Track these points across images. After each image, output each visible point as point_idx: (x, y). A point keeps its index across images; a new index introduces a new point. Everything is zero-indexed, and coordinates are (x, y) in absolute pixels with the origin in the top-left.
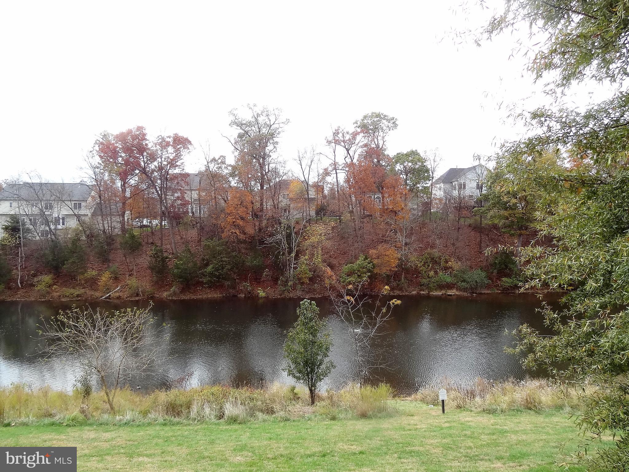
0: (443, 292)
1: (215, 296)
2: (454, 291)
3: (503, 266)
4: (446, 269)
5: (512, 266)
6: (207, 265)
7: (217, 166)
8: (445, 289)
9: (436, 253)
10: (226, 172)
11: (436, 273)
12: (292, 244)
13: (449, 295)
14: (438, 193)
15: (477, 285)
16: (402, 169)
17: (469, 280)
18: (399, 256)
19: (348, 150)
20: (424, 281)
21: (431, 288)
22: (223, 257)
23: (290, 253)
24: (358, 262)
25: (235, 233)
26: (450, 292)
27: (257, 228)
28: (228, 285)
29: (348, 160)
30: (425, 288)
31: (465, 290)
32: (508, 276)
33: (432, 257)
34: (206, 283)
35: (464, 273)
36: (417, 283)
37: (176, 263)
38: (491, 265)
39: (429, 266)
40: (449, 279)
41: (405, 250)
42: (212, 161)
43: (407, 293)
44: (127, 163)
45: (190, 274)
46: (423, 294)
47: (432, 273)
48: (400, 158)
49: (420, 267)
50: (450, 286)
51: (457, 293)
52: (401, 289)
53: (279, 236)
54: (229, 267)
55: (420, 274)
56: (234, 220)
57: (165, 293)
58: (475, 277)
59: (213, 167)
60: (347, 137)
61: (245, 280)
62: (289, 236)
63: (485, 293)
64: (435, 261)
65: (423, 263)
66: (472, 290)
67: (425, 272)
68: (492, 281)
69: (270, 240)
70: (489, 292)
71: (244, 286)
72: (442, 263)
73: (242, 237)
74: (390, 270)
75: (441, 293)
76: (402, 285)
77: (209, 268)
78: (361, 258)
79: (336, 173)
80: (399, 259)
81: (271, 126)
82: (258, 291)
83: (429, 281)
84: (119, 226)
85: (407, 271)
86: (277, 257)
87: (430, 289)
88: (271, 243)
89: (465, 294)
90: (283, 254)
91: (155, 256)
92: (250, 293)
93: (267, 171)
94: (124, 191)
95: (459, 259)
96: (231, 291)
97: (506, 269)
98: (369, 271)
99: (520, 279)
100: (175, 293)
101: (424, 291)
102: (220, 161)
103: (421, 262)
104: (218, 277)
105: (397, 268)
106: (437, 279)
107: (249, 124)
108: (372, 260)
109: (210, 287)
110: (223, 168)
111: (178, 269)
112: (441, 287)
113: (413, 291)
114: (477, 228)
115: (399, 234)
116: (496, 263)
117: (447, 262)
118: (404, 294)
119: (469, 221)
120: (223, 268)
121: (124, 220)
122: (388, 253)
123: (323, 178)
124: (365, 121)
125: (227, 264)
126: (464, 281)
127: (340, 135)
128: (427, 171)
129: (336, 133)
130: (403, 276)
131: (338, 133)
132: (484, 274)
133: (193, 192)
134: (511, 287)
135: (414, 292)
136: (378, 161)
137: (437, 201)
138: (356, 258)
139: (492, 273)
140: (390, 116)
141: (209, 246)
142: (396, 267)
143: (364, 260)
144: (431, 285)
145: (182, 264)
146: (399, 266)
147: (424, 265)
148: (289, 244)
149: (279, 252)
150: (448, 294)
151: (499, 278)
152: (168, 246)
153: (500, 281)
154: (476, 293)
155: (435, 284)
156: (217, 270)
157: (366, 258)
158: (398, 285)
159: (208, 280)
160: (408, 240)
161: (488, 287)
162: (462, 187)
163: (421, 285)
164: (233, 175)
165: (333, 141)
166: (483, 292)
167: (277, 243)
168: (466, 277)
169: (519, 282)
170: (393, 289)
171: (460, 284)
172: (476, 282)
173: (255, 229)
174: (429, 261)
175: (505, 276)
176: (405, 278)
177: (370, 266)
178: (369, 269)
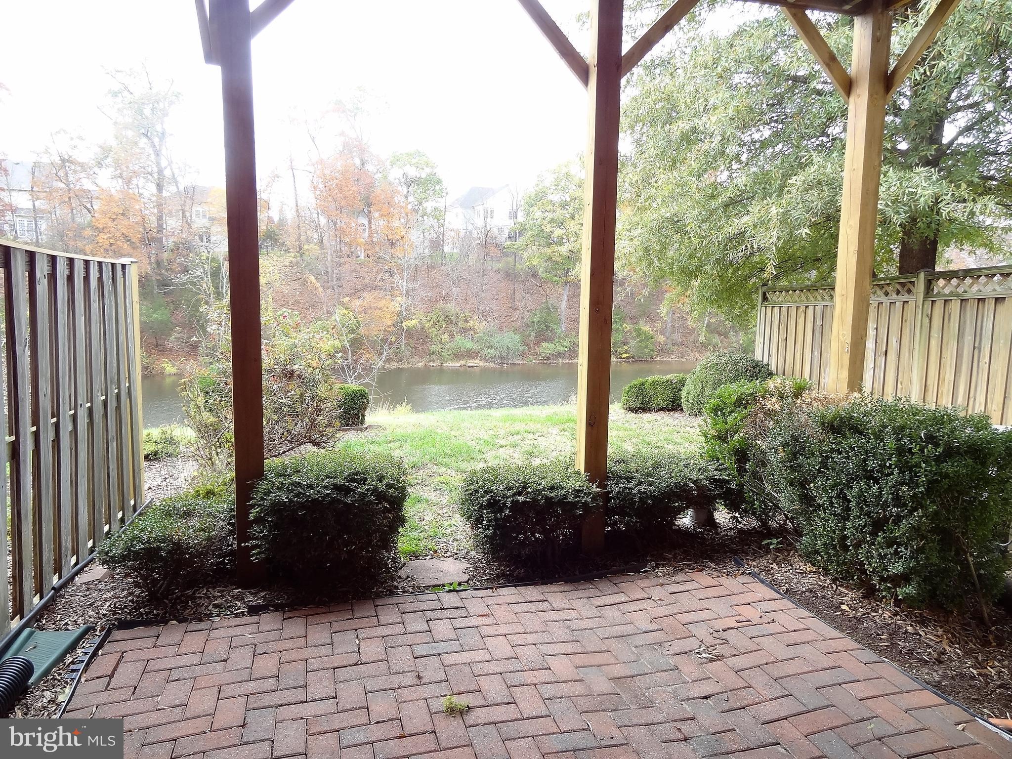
0: (462, 362)
2: (478, 361)
3: (543, 326)
4: (464, 331)
5: (554, 327)
7: (69, 142)
8: (464, 358)
9: (451, 307)
11: (452, 336)
12: (222, 287)
13: (469, 367)
14: (455, 221)
15: (508, 352)
16: (401, 178)
17: (497, 345)
18: (398, 309)
19: (313, 138)
20: (435, 348)
21: (444, 357)
24: (334, 317)
26: (471, 363)
27: (153, 260)
29: (314, 156)
30: (435, 358)
31: (492, 359)
32: (550, 340)
33: (446, 313)
35: (491, 336)
36: (424, 352)
38: (528, 325)
39: (441, 327)
40: (470, 345)
41: (406, 301)
43: (409, 366)
46: (433, 366)
47: (445, 337)
48: (397, 160)
49: (429, 328)
50: (471, 354)
51: (482, 364)
52: (400, 360)
53: (199, 272)
55: (428, 338)
56: (112, 241)
58: (507, 340)
62: (215, 274)
63: (519, 364)
64: (449, 320)
65: (432, 323)
66: (503, 359)
67: (436, 335)
68: (529, 347)
69: (183, 278)
70: (524, 362)
72: (461, 324)
74: (385, 331)
75: (459, 365)
76: (403, 354)
78: (339, 311)
79: (294, 176)
80: (398, 315)
82: (163, 365)
83: (442, 348)
85: (409, 333)
86: (196, 307)
87: (443, 359)
88: (183, 284)
89: (492, 365)
95: (484, 315)
97: (547, 330)
98: (351, 331)
99: (565, 344)
101: (434, 361)
103: (429, 321)
105: (395, 327)
106: (453, 344)
108: (356, 315)
110: (81, 148)
112: (458, 356)
113: (419, 362)
114: (510, 275)
115: (397, 278)
116: (533, 322)
117: (467, 321)
118: (404, 366)
119: (496, 265)
122: (380, 305)
123: (270, 186)
126: (491, 347)
128: (439, 182)
130: (403, 341)
132: (517, 338)
133: (14, 194)
134: (553, 355)
135: (420, 365)
136: (362, 164)
137: (453, 234)
138: (331, 312)
139: (530, 336)
142: (393, 326)
143: (344, 315)
144: (444, 354)
146: (398, 324)
147: (434, 326)
148: (217, 288)
149: (199, 300)
150: (469, 365)
151: (538, 343)
153: (538, 347)
154: (507, 364)
155: (451, 352)
158: (396, 354)
160: (410, 288)
161: (523, 356)
162: (489, 214)
163: (430, 355)
166: (516, 362)
167: (194, 284)
168: (494, 340)
169: (562, 349)
170: (388, 360)
171: (485, 351)
172: (508, 348)
173: (150, 263)
174: (441, 320)
175: (545, 341)
176: (407, 344)
177: (354, 322)
178: (352, 329)
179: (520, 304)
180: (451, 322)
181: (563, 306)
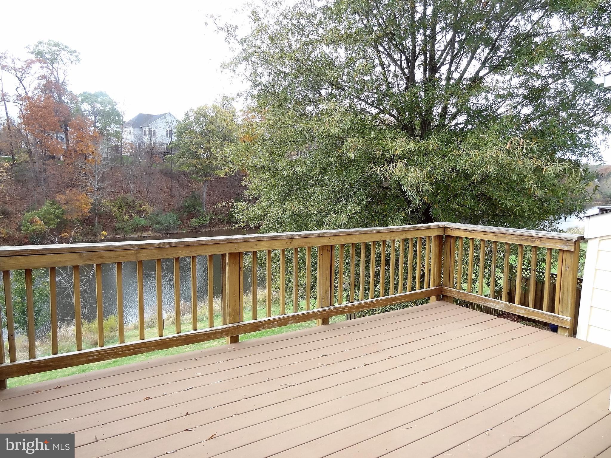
0: (139, 234)
2: (150, 233)
3: (192, 209)
4: (140, 212)
5: (199, 208)
8: (140, 231)
9: (130, 197)
11: (131, 216)
14: (129, 137)
15: (170, 226)
16: (90, 110)
17: (163, 222)
18: (92, 200)
19: (21, 81)
20: (119, 225)
21: (126, 231)
24: (44, 208)
26: (145, 234)
30: (120, 232)
32: (197, 217)
33: (126, 201)
35: (158, 216)
36: (112, 228)
38: (181, 208)
39: (123, 210)
40: (144, 222)
41: (98, 195)
46: (119, 238)
47: (126, 217)
48: (87, 97)
49: (115, 211)
50: (145, 229)
51: (152, 235)
55: (114, 218)
58: (169, 218)
60: (19, 64)
63: (177, 233)
64: (129, 206)
66: (166, 231)
67: (120, 216)
68: (183, 222)
70: (181, 232)
72: (137, 208)
74: (83, 215)
75: (137, 236)
76: (97, 230)
78: (48, 204)
79: (6, 105)
80: (92, 205)
83: (124, 225)
85: (101, 216)
89: (160, 235)
95: (153, 202)
97: (194, 211)
98: (57, 217)
99: (206, 219)
101: (119, 234)
103: (115, 206)
106: (132, 222)
108: (61, 206)
112: (136, 230)
113: (108, 235)
114: (168, 174)
116: (186, 206)
117: (141, 206)
119: (160, 167)
122: (78, 198)
124: (41, 48)
126: (158, 223)
127: (9, 61)
128: (118, 115)
130: (97, 221)
132: (175, 216)
134: (199, 226)
137: (127, 146)
139: (183, 215)
140: (72, 48)
142: (89, 212)
143: (51, 206)
144: (127, 229)
146: (92, 211)
147: (118, 209)
150: (144, 236)
151: (189, 219)
153: (189, 221)
154: (169, 234)
155: (131, 228)
157: (53, 204)
158: (92, 230)
160: (100, 185)
161: (180, 227)
162: (152, 133)
163: (116, 230)
166: (175, 232)
168: (160, 219)
169: (205, 222)
170: (86, 235)
171: (155, 226)
172: (169, 223)
174: (123, 205)
175: (194, 217)
176: (99, 223)
177: (59, 211)
178: (58, 216)
179: (176, 194)
180: (130, 206)
181: (204, 195)
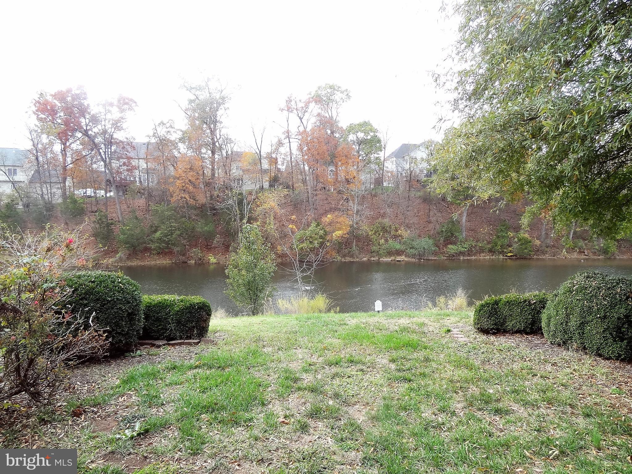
0: (393, 258)
1: (164, 262)
2: (403, 257)
3: (449, 234)
4: (395, 237)
5: (457, 234)
6: (155, 231)
7: (165, 130)
8: (394, 255)
9: (386, 221)
10: (174, 137)
11: (386, 241)
12: (244, 211)
13: (398, 261)
14: (390, 166)
15: (425, 251)
16: (355, 140)
17: (417, 246)
18: (350, 223)
19: (301, 119)
20: (375, 248)
21: (381, 254)
22: (173, 223)
23: (241, 219)
24: (310, 228)
25: (185, 198)
26: (399, 258)
28: (178, 251)
29: (302, 129)
30: (375, 255)
31: (414, 256)
32: (454, 243)
33: (383, 226)
34: (154, 249)
35: (413, 240)
36: (368, 251)
37: (122, 228)
38: (439, 233)
39: (379, 234)
40: (398, 246)
41: (356, 217)
42: (160, 124)
43: (358, 260)
44: (66, 123)
45: (137, 240)
46: (373, 260)
47: (382, 241)
48: (352, 129)
49: (372, 235)
50: (399, 253)
51: (406, 259)
52: (352, 256)
53: (230, 202)
54: (178, 232)
55: (371, 242)
56: (183, 185)
57: (111, 260)
58: (423, 243)
59: (162, 132)
60: (300, 105)
61: (196, 246)
62: (240, 203)
63: (432, 260)
64: (384, 229)
65: (373, 232)
66: (420, 256)
67: (376, 240)
68: (440, 249)
69: (222, 206)
70: (436, 258)
71: (194, 252)
72: (393, 233)
73: (192, 202)
74: (342, 237)
75: (391, 260)
76: (354, 252)
77: (158, 234)
78: (313, 225)
79: (290, 142)
80: (351, 227)
81: (222, 91)
82: (209, 257)
83: (380, 248)
84: (59, 192)
85: (358, 238)
86: (228, 223)
87: (380, 256)
88: (222, 209)
89: (413, 260)
90: (235, 220)
91: (100, 222)
92: (200, 259)
93: (218, 137)
94: (64, 155)
95: (408, 226)
96: (181, 257)
97: (452, 236)
99: (465, 246)
100: (121, 259)
101: (374, 257)
102: (168, 125)
103: (372, 231)
104: (167, 243)
105: (349, 235)
106: (387, 246)
107: (200, 88)
108: (324, 227)
109: (158, 254)
110: (172, 132)
111: (124, 234)
112: (390, 253)
113: (364, 257)
114: (427, 200)
115: (351, 203)
116: (442, 231)
117: (396, 230)
118: (354, 260)
119: (419, 194)
120: (172, 234)
121: (65, 186)
122: (339, 220)
123: (277, 149)
124: (320, 92)
125: (176, 230)
126: (412, 248)
127: (293, 103)
128: (379, 141)
129: (289, 101)
130: (354, 243)
131: (291, 101)
132: (431, 242)
133: (141, 160)
134: (456, 253)
135: (365, 259)
136: (332, 133)
137: (389, 174)
138: (309, 225)
139: (439, 241)
140: (343, 89)
141: (157, 211)
143: (316, 227)
144: (381, 252)
145: (128, 230)
146: (351, 233)
147: (375, 234)
148: (241, 211)
149: (230, 219)
150: (397, 260)
151: (446, 245)
152: (114, 215)
153: (446, 248)
154: (423, 259)
155: (385, 251)
156: (166, 236)
157: (318, 225)
158: (349, 252)
159: (157, 247)
160: (359, 208)
161: (435, 253)
162: (413, 161)
163: (371, 252)
164: (182, 140)
165: (286, 109)
166: (430, 258)
167: (228, 209)
168: (415, 243)
169: (463, 249)
170: (344, 256)
171: (409, 251)
172: (424, 248)
173: (206, 197)
174: (379, 230)
175: (451, 244)
176: (357, 245)
177: (321, 232)
178: (321, 236)
179: (433, 219)
180: (387, 231)
181: (464, 220)
